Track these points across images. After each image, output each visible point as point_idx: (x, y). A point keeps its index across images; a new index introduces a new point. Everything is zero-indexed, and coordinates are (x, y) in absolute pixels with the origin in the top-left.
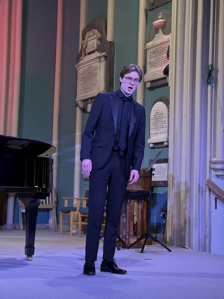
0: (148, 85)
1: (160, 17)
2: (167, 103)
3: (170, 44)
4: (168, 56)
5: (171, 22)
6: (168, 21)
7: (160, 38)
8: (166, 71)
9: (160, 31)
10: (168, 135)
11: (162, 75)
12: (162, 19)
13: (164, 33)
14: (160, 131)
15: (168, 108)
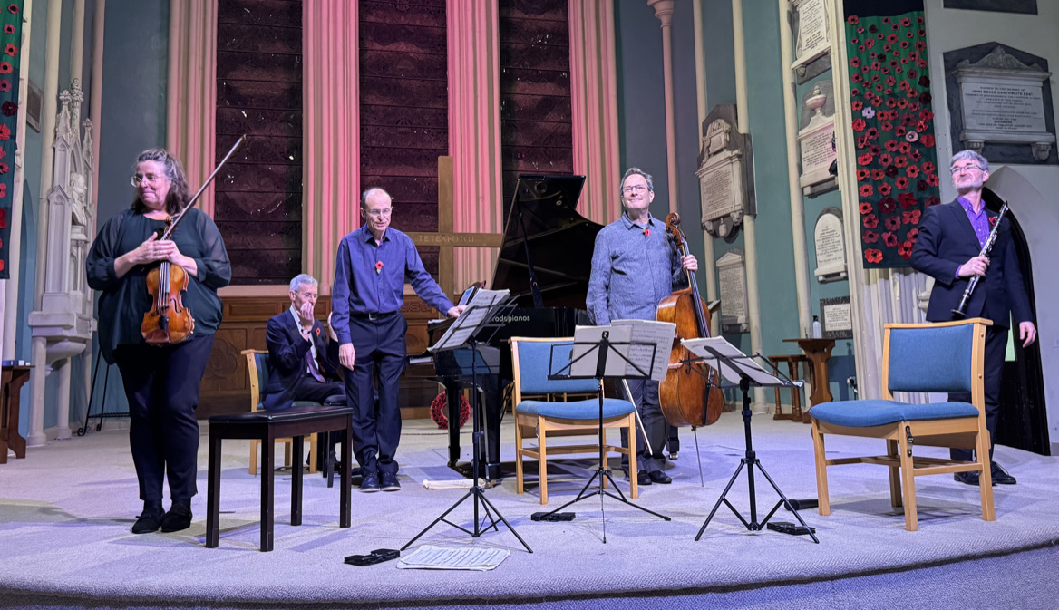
0: (808, 191)
1: (816, 91)
2: (840, 215)
3: (835, 129)
4: (834, 146)
5: (833, 98)
6: (829, 96)
7: (820, 121)
8: (833, 169)
9: (818, 111)
10: (846, 262)
11: (828, 175)
12: (819, 94)
13: (824, 114)
14: (834, 257)
15: (842, 222)
